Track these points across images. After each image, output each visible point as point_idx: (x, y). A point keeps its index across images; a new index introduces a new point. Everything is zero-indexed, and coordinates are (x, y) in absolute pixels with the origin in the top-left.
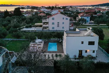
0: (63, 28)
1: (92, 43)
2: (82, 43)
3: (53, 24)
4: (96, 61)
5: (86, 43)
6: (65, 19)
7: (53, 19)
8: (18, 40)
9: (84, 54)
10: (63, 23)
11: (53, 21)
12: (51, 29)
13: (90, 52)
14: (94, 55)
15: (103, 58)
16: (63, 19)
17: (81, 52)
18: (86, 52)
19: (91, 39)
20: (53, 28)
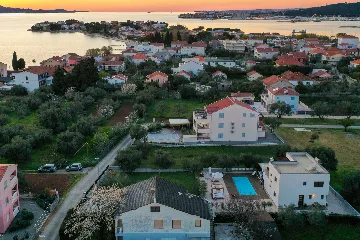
0: (244, 135)
1: (319, 184)
2: (305, 184)
3: (221, 126)
4: (328, 212)
5: (311, 184)
6: (248, 115)
7: (222, 116)
8: (164, 171)
9: (307, 201)
10: (244, 125)
11: (222, 120)
12: (214, 138)
13: (316, 198)
14: (323, 202)
15: (338, 208)
16: (245, 115)
17: (302, 198)
18: (310, 197)
19: (319, 178)
20: (220, 136)
